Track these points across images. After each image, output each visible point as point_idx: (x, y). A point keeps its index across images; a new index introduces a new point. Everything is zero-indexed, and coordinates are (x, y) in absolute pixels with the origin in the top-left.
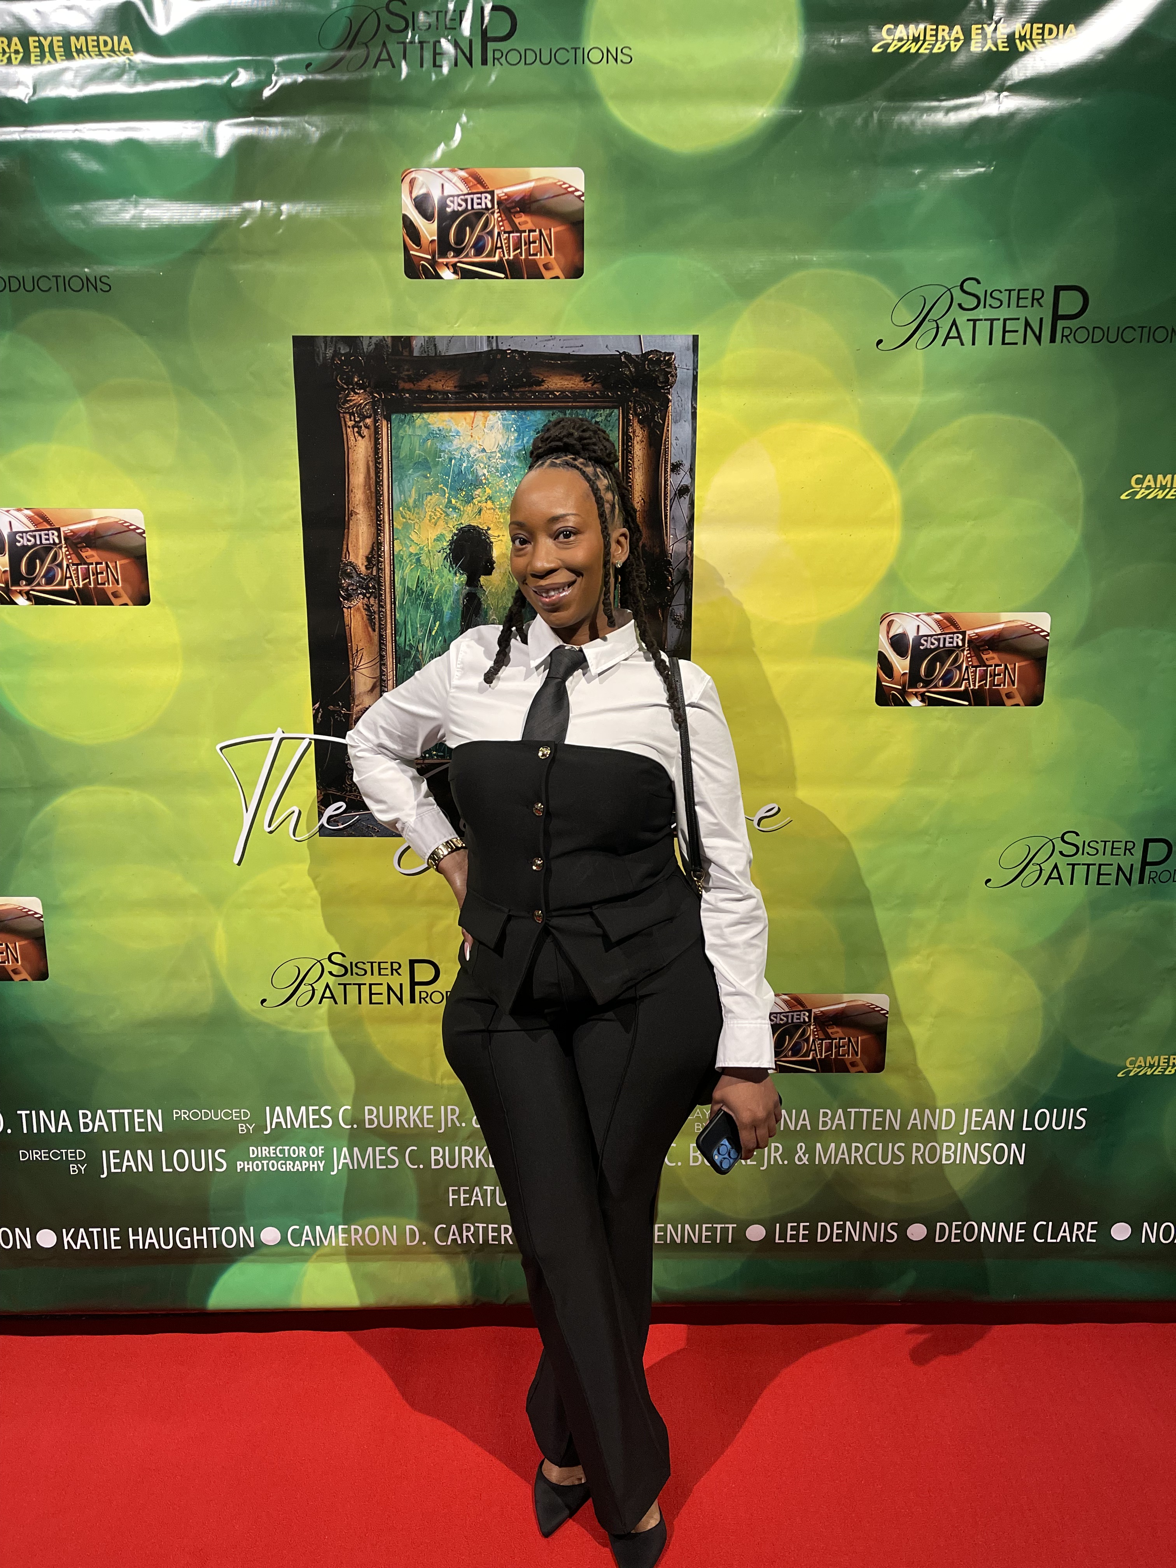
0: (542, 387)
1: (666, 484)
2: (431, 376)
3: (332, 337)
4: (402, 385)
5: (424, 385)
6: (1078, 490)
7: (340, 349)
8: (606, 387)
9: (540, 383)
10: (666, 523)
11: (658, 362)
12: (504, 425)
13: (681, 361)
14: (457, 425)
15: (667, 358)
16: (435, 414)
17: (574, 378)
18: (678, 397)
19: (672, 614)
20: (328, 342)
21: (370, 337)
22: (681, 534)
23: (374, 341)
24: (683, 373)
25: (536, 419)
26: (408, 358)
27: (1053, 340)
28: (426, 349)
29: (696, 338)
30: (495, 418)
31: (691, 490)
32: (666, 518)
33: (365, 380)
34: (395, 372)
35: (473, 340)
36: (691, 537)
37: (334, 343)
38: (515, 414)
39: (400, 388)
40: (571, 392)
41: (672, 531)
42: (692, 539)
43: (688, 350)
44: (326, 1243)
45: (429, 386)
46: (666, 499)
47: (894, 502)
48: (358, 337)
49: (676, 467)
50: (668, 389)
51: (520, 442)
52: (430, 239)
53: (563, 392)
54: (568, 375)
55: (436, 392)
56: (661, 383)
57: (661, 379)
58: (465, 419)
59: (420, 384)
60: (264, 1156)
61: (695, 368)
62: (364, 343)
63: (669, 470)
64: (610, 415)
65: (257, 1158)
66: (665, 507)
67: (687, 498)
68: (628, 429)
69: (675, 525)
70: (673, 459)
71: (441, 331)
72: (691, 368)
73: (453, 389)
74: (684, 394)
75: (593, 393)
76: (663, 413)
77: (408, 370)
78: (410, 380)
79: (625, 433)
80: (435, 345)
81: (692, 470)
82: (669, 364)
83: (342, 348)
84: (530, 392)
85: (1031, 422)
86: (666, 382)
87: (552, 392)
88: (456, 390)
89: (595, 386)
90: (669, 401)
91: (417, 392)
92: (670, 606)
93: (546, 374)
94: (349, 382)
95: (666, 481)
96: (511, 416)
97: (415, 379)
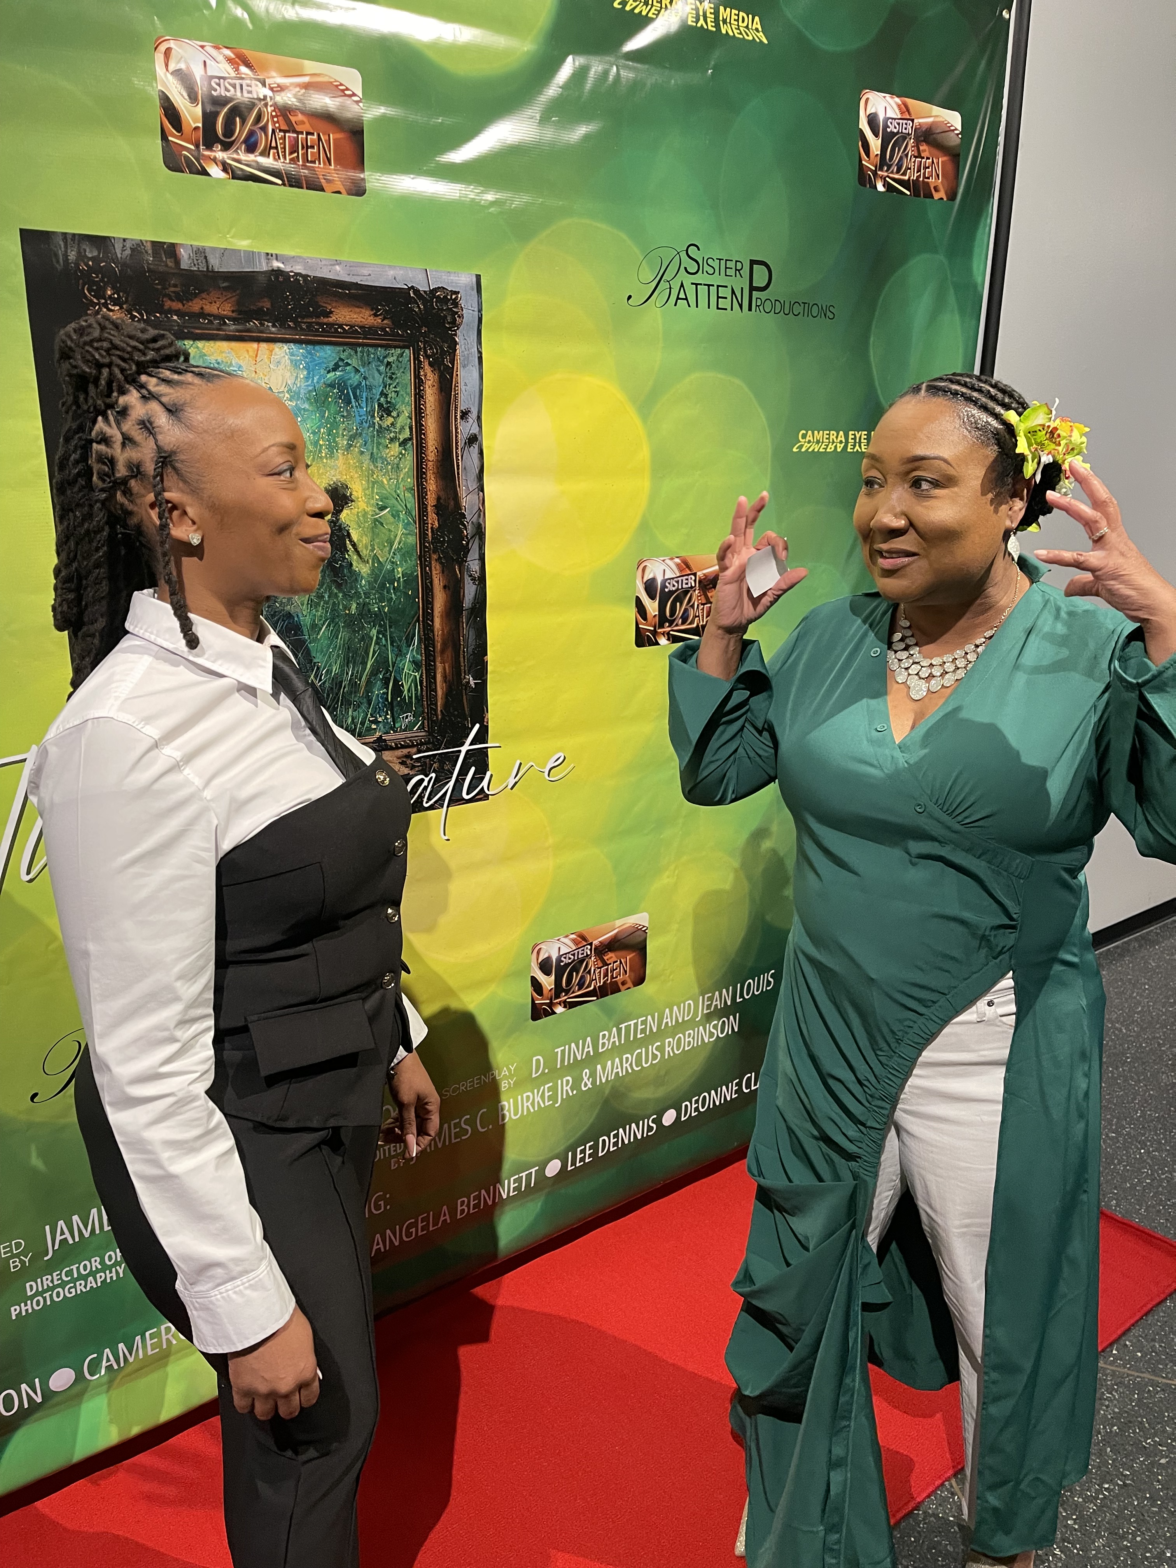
0: (330, 319)
1: (457, 432)
2: (204, 295)
3: (74, 235)
4: (168, 304)
5: (195, 306)
6: (767, 444)
7: (85, 251)
8: (396, 324)
9: (328, 314)
10: (458, 474)
11: (445, 300)
12: (291, 361)
13: (466, 302)
14: (238, 357)
15: (454, 297)
16: (212, 343)
17: (363, 311)
18: (464, 339)
19: (468, 570)
20: (69, 240)
21: (124, 240)
22: (473, 485)
23: (128, 245)
24: (468, 313)
25: (325, 356)
26: (175, 271)
27: (750, 309)
28: (196, 262)
29: (478, 277)
30: (282, 351)
31: (479, 438)
32: (458, 469)
33: (121, 294)
34: (159, 287)
35: (251, 255)
36: (481, 489)
37: (76, 242)
38: (303, 349)
39: (166, 307)
40: (360, 327)
41: (464, 483)
42: (482, 490)
43: (473, 290)
44: (131, 1360)
45: (202, 308)
46: (457, 449)
47: (645, 454)
48: (108, 237)
49: (465, 415)
50: (455, 331)
51: (310, 382)
52: (194, 126)
53: (352, 327)
54: (358, 307)
55: (210, 315)
56: (449, 323)
57: (449, 319)
58: (248, 351)
59: (190, 304)
60: (45, 1287)
61: (480, 310)
62: (116, 246)
63: (458, 417)
64: (401, 355)
65: (37, 1293)
66: (457, 457)
67: (476, 447)
68: (419, 372)
69: (466, 476)
70: (462, 407)
71: (211, 242)
72: (476, 309)
73: (230, 314)
74: (469, 337)
75: (383, 329)
76: (452, 355)
77: (175, 286)
78: (179, 299)
79: (417, 376)
80: (206, 257)
81: (479, 418)
82: (456, 303)
83: (88, 250)
84: (317, 324)
85: (737, 381)
86: (454, 322)
87: (341, 326)
88: (234, 315)
89: (385, 322)
90: (456, 343)
91: (187, 314)
92: (466, 561)
93: (334, 305)
94: (100, 294)
95: (456, 429)
96: (300, 351)
97: (184, 297)
